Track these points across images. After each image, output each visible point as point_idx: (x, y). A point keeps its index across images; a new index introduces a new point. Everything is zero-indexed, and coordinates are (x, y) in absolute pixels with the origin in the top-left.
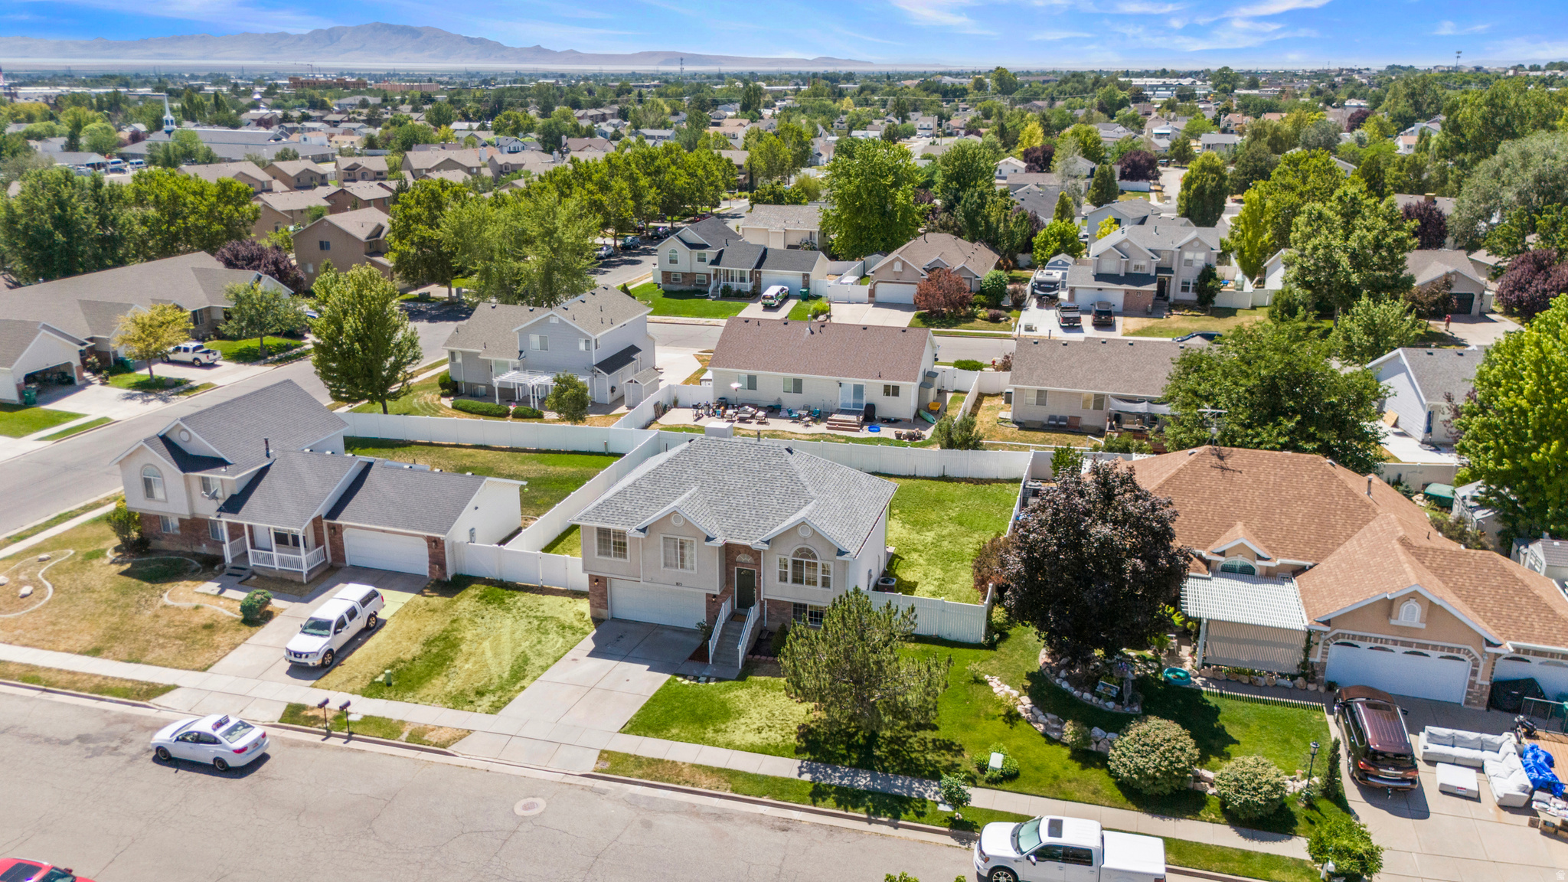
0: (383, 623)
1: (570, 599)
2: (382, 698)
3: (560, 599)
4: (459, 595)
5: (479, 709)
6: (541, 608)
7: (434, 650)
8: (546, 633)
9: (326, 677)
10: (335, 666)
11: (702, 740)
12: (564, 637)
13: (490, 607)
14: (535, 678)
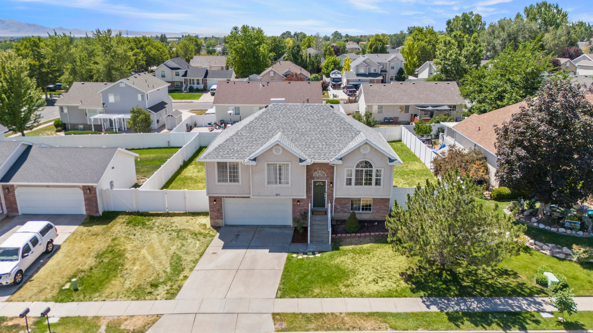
0: (59, 247)
1: (192, 217)
2: (73, 301)
3: (184, 218)
4: (112, 223)
5: (158, 297)
6: (174, 225)
7: (106, 260)
8: (185, 239)
9: (19, 292)
10: (25, 283)
11: (340, 295)
12: (199, 240)
13: (137, 228)
14: (191, 270)
